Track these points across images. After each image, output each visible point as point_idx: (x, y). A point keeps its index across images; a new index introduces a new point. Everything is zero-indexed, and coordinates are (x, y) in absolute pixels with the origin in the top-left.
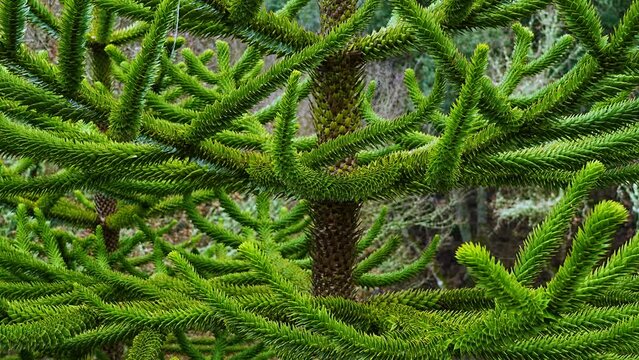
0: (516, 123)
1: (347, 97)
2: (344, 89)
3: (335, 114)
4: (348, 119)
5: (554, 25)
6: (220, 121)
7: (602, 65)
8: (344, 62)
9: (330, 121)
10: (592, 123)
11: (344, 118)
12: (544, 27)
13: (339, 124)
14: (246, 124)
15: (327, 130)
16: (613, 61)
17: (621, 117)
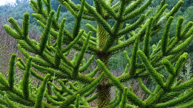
0: (145, 105)
1: (106, 97)
2: (105, 94)
3: (102, 101)
4: (106, 103)
5: (189, 68)
6: (66, 105)
7: (165, 91)
8: (105, 87)
9: (101, 103)
10: (166, 105)
11: (105, 102)
12: (186, 68)
13: (104, 104)
14: (84, 103)
15: (100, 106)
16: (167, 89)
17: (174, 104)
